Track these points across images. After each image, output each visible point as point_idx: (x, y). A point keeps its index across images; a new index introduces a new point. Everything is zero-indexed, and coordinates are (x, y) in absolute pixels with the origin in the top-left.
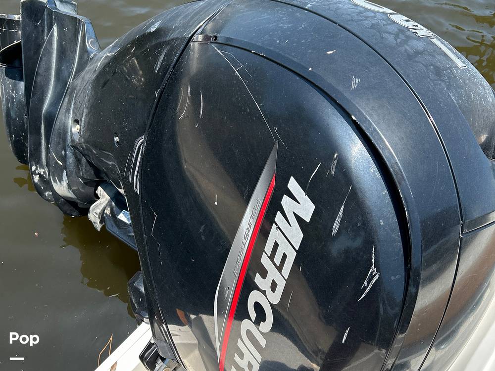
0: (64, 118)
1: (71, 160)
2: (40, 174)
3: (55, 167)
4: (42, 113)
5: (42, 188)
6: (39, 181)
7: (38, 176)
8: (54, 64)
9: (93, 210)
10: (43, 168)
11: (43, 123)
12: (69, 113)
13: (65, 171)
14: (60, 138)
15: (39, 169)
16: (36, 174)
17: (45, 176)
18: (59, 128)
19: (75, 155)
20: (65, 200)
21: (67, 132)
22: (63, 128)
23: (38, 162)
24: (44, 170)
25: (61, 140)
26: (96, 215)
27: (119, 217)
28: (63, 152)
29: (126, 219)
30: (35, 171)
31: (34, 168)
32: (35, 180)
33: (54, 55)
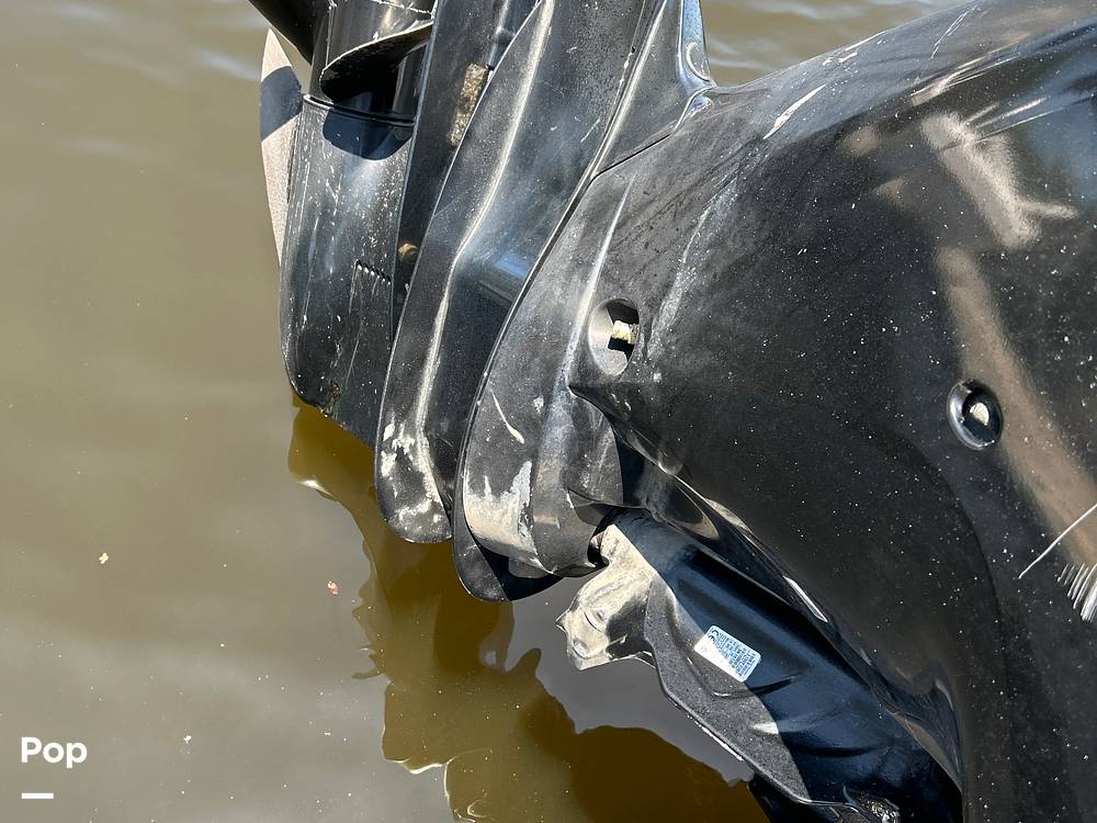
0: (558, 292)
1: (559, 432)
2: (400, 451)
3: (493, 445)
4: (450, 264)
5: (396, 494)
6: (393, 474)
7: (395, 455)
8: (520, 113)
9: (590, 603)
10: (413, 435)
11: (446, 294)
12: (585, 278)
13: (528, 465)
14: (535, 354)
15: (401, 434)
16: (390, 451)
17: (411, 458)
18: (536, 322)
19: (579, 417)
20: (482, 548)
21: (567, 340)
22: (555, 324)
23: (405, 413)
24: (412, 441)
25: (537, 360)
26: (594, 621)
27: (698, 648)
28: (539, 403)
29: (726, 662)
30: (391, 439)
31: (389, 431)
32: (383, 468)
33: (527, 87)
